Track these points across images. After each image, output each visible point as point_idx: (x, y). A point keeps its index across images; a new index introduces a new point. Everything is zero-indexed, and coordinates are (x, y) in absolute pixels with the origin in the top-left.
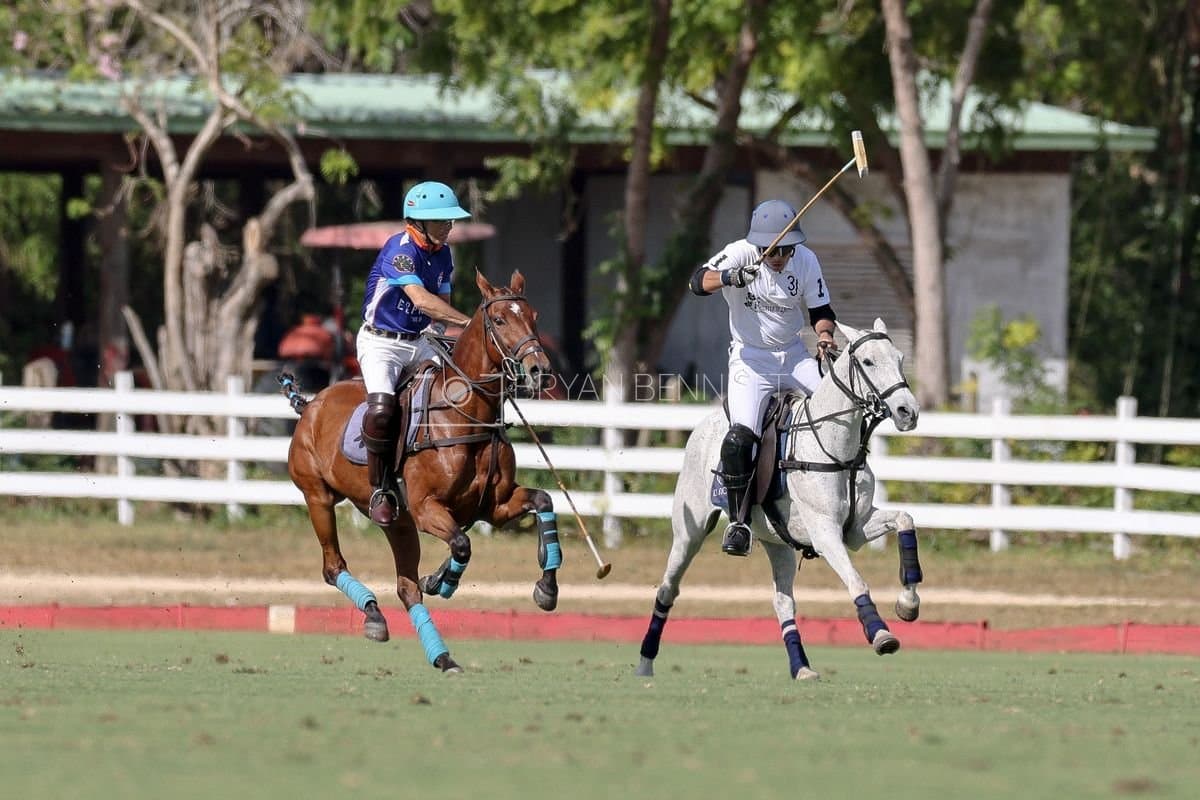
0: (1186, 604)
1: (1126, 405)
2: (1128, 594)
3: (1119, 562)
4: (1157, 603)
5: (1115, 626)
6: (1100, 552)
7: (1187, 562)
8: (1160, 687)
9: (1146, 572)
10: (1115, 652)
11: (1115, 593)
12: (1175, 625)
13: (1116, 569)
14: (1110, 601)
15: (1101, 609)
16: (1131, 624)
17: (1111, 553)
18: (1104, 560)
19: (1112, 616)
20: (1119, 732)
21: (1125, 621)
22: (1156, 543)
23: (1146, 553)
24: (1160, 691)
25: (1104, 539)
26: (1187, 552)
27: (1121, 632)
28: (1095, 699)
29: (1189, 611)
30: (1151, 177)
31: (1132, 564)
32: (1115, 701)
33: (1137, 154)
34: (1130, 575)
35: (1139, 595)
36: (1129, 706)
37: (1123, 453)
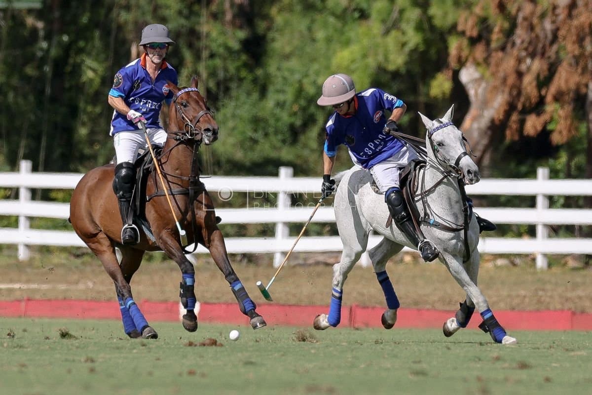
0: (62, 287)
1: (25, 165)
2: (28, 281)
3: (22, 262)
4: (44, 287)
5: (19, 301)
6: (9, 256)
7: (63, 261)
8: (47, 338)
9: (38, 268)
10: (20, 317)
11: (19, 281)
12: (56, 300)
13: (20, 267)
14: (17, 286)
15: (10, 291)
16: (29, 300)
17: (16, 257)
18: (12, 261)
19: (18, 295)
20: (23, 366)
21: (25, 298)
22: (45, 250)
23: (38, 256)
24: (48, 340)
25: (13, 247)
26: (64, 255)
27: (23, 304)
28: (8, 345)
29: (66, 291)
30: (40, 25)
31: (30, 263)
32: (21, 347)
33: (30, 11)
34: (29, 270)
35: (34, 282)
36: (29, 349)
37: (24, 194)
